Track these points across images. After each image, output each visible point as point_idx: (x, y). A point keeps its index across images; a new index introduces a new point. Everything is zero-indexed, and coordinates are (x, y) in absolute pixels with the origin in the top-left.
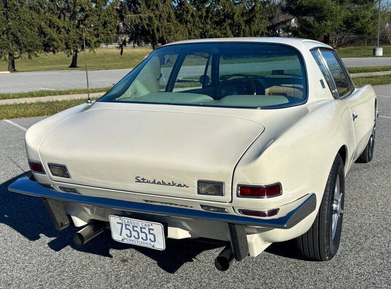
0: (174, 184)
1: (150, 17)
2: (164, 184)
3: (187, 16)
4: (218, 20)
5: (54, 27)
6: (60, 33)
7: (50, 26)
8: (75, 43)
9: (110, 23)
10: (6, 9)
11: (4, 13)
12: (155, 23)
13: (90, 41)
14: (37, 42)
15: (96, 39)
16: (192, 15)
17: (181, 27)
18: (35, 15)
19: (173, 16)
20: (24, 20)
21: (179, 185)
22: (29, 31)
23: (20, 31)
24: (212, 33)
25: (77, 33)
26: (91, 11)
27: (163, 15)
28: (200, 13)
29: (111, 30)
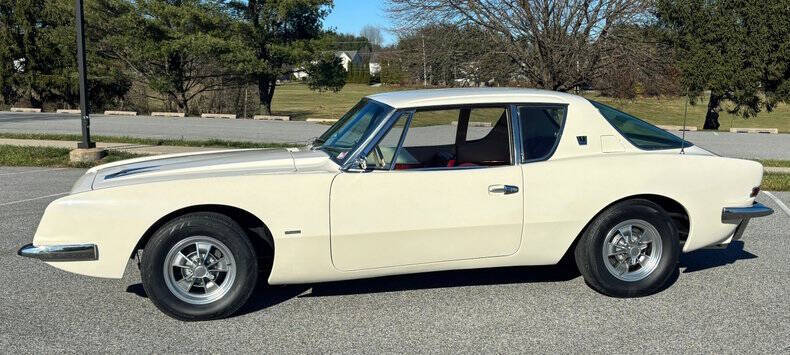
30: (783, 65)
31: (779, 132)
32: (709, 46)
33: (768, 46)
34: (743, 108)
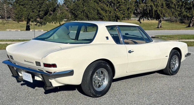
0: (31, 62)
1: (151, 5)
2: (29, 62)
3: (172, 5)
4: (189, 7)
5: (104, 10)
6: (106, 13)
7: (102, 10)
8: (113, 18)
9: (131, 8)
10: (83, 2)
11: (82, 3)
12: (153, 8)
13: (120, 17)
14: (96, 17)
15: (123, 16)
16: (175, 5)
17: (168, 10)
18: (96, 4)
19: (164, 5)
20: (91, 7)
21: (32, 63)
22: (93, 12)
23: (89, 12)
24: (185, 14)
25: (114, 13)
26: (122, 2)
27: (158, 4)
28: (179, 4)
29: (130, 12)
30: (43, 12)
31: (44, 31)
32: (20, 6)
33: (38, 7)
34: (38, 24)
